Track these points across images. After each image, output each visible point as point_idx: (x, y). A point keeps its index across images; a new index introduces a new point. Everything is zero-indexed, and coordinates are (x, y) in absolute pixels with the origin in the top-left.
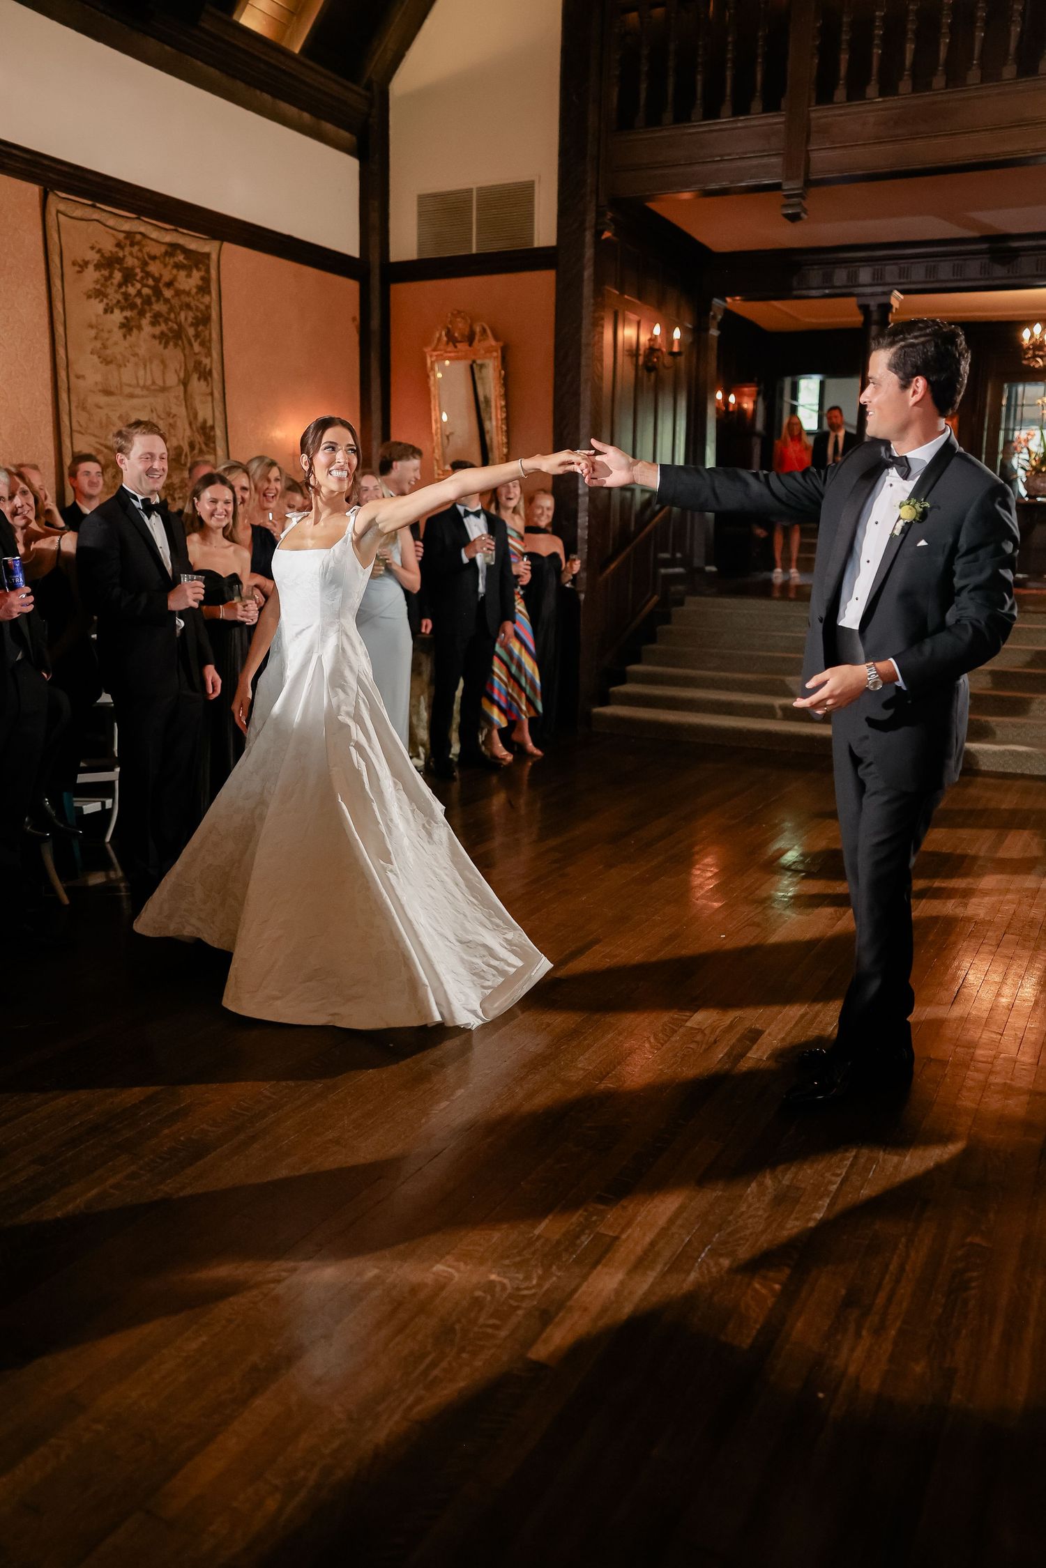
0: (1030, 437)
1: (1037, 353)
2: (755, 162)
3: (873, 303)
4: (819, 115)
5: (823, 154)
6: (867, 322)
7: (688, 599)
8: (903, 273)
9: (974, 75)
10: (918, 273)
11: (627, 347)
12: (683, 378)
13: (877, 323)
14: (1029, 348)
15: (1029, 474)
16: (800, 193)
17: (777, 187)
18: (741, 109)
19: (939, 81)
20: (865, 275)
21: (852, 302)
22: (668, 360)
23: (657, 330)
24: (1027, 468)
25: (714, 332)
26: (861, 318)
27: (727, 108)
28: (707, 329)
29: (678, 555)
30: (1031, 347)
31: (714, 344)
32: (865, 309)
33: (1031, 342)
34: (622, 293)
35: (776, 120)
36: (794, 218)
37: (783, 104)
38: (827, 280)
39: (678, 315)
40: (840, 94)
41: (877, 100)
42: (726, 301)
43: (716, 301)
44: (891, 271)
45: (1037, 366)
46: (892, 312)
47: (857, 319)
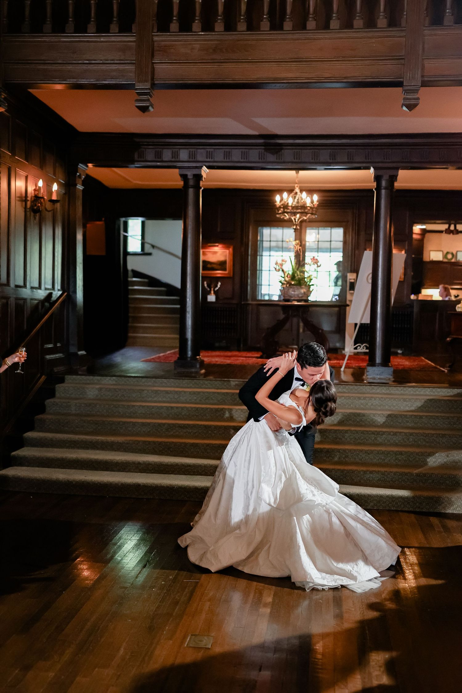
0: (283, 263)
1: (286, 210)
2: (114, 67)
3: (190, 174)
4: (159, 38)
5: (164, 66)
6: (186, 186)
7: (68, 378)
8: (209, 155)
9: (265, 25)
10: (219, 155)
11: (18, 195)
12: (59, 218)
13: (193, 187)
14: (280, 207)
15: (285, 286)
16: (149, 92)
17: (130, 87)
18: (103, 28)
19: (242, 26)
20: (184, 154)
21: (177, 171)
22: (49, 206)
23: (40, 183)
24: (283, 282)
25: (80, 187)
26: (182, 183)
27: (92, 27)
28: (76, 185)
29: (59, 345)
30: (282, 206)
31: (80, 195)
32: (184, 177)
33: (282, 203)
34: (14, 154)
35: (129, 39)
36: (144, 109)
37: (134, 27)
38: (159, 156)
39: (54, 174)
40: (174, 26)
41: (200, 33)
42: (87, 166)
43: (81, 166)
44: (201, 154)
45: (285, 218)
46: (202, 180)
47: (180, 183)
